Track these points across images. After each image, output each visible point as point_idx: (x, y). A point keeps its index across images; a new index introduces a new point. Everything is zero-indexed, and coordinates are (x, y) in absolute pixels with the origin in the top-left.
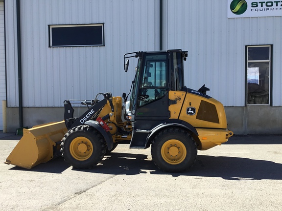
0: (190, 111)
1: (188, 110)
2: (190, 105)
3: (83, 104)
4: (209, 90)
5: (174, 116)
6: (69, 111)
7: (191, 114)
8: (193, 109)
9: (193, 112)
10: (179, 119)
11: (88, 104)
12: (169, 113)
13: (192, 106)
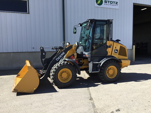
0: (116, 51)
1: (115, 51)
2: (116, 48)
3: (53, 49)
4: (120, 41)
5: (109, 54)
6: (44, 54)
7: (116, 52)
8: (117, 50)
9: (117, 52)
10: (112, 55)
11: (56, 49)
12: (107, 52)
13: (117, 49)
